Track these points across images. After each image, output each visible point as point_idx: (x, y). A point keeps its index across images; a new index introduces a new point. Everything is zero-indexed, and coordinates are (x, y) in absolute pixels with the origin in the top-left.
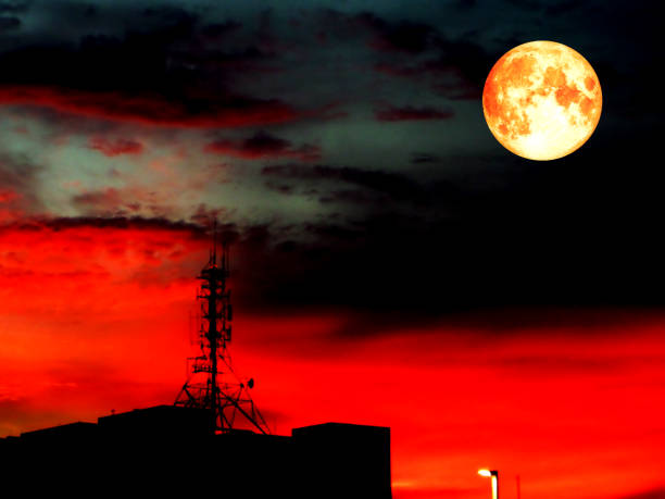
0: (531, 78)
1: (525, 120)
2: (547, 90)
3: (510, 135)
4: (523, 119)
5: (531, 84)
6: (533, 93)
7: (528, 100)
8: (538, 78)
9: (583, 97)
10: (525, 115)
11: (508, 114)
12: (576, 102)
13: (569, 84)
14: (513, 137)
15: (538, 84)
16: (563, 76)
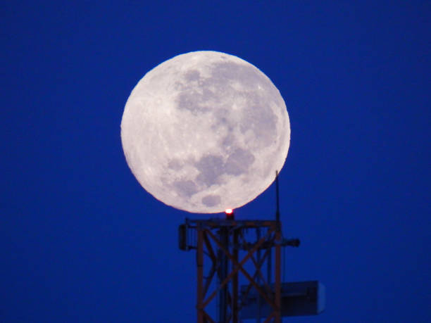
0: (250, 133)
1: (198, 109)
2: (229, 148)
3: (182, 82)
4: (202, 105)
5: (243, 131)
6: (231, 129)
7: (224, 120)
8: (246, 142)
9: (199, 188)
10: (205, 110)
11: (213, 89)
12: (198, 178)
13: (225, 176)
14: (178, 83)
15: (241, 140)
16: (237, 173)
